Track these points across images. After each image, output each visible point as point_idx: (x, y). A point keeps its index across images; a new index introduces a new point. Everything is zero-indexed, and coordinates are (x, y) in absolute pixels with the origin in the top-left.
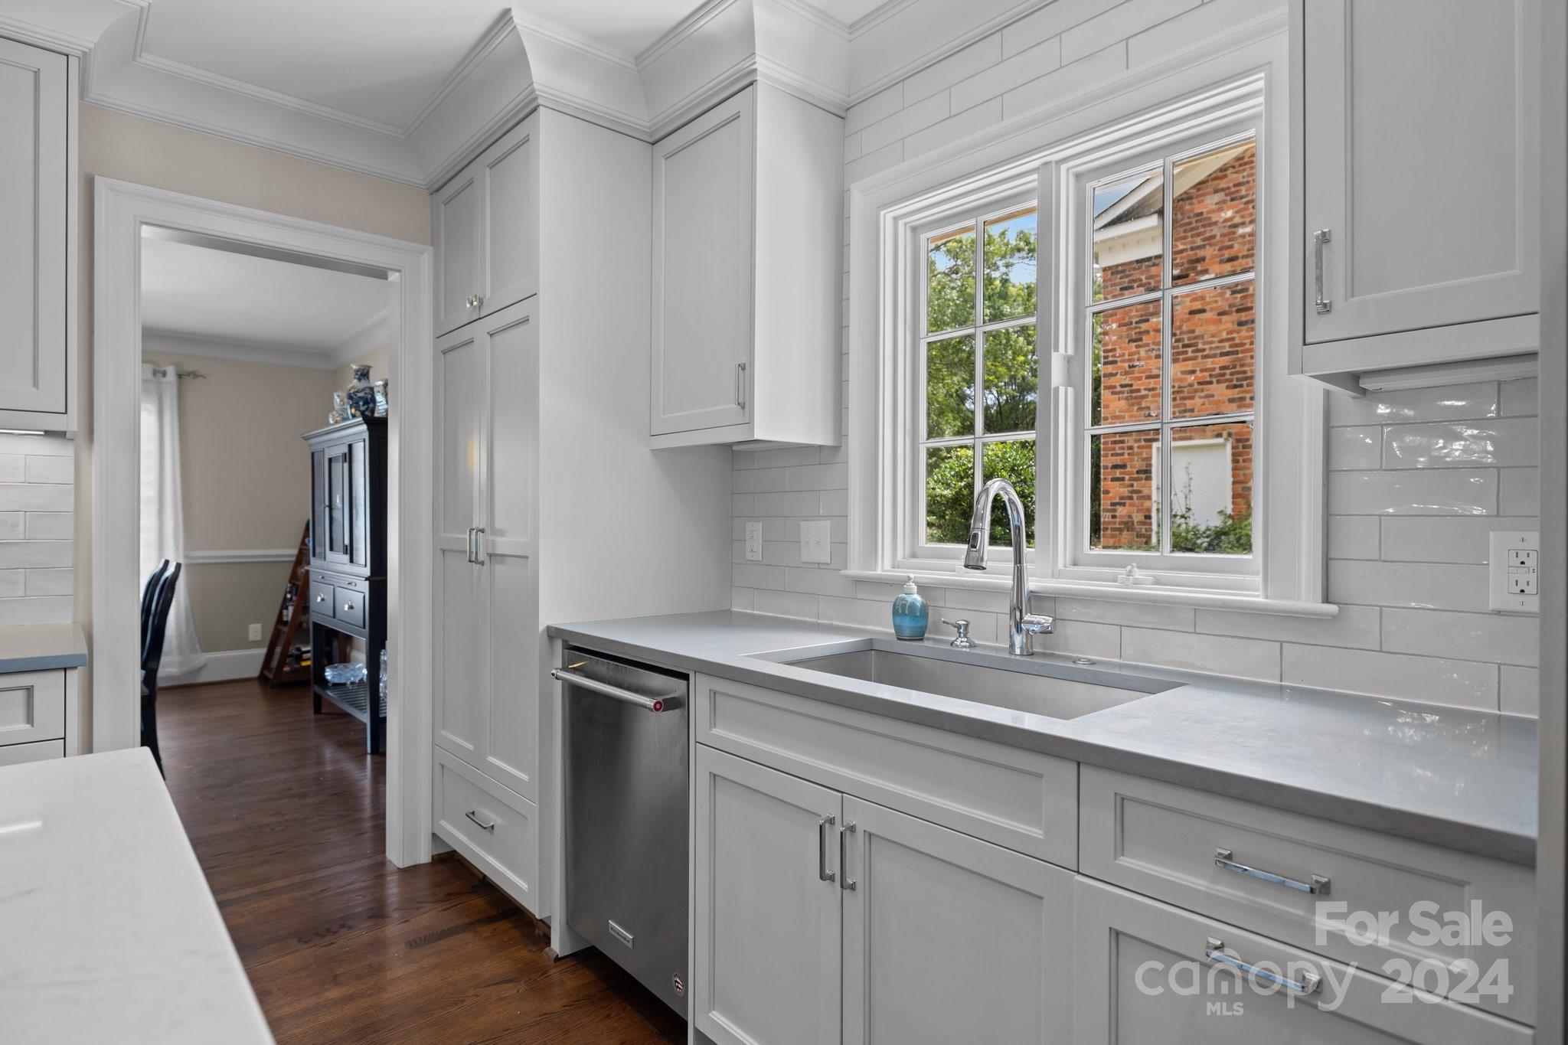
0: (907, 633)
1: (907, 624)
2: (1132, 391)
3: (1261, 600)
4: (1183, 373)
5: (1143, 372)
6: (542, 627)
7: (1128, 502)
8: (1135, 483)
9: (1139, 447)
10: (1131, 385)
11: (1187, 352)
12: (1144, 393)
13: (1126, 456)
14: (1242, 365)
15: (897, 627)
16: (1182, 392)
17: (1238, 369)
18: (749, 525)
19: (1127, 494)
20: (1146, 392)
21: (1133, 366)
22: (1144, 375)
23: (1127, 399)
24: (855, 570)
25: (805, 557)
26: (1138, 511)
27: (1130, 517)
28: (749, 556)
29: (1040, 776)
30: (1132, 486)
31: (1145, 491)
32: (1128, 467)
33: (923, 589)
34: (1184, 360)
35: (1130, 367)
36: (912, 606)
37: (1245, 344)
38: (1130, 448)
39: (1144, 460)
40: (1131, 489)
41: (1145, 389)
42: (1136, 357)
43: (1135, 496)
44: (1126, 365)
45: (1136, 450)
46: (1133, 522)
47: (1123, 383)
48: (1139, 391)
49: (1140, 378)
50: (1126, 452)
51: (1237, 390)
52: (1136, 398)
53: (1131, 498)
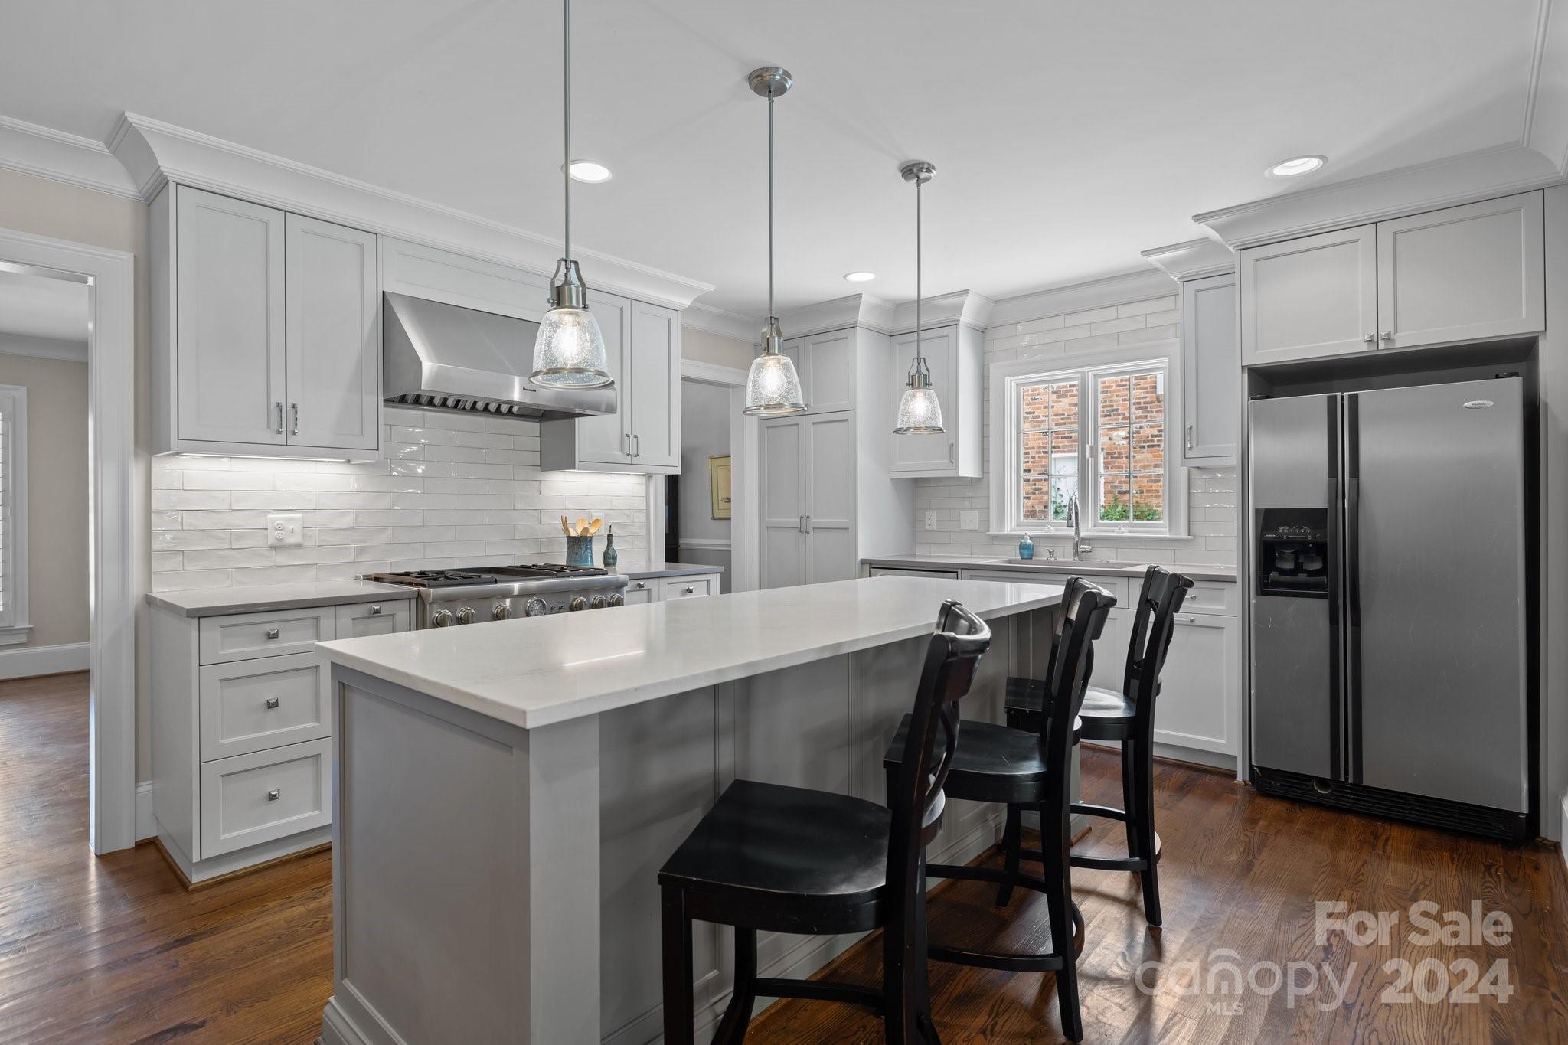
0: (1026, 556)
1: (1026, 552)
2: (1034, 417)
3: (1168, 536)
4: (1070, 405)
5: (1041, 404)
6: (859, 559)
7: (1032, 497)
8: (1037, 483)
9: (1039, 457)
10: (1033, 413)
11: (1073, 391)
12: (1042, 418)
13: (1030, 463)
14: (1111, 401)
15: (1021, 554)
16: (1070, 418)
17: (1108, 403)
18: (927, 514)
19: (1031, 491)
20: (1044, 418)
21: (1035, 399)
22: (1042, 406)
23: (1030, 422)
24: (993, 532)
25: (963, 527)
26: (1040, 503)
27: (1033, 507)
28: (928, 528)
29: (1115, 584)
30: (1035, 485)
31: (1045, 489)
32: (1032, 471)
33: (1031, 538)
34: (1071, 396)
35: (1032, 400)
36: (1029, 544)
37: (1112, 387)
38: (1033, 458)
39: (1043, 466)
40: (1034, 487)
41: (1044, 416)
42: (1037, 392)
43: (1037, 492)
44: (1030, 398)
45: (1037, 459)
46: (1036, 511)
47: (1028, 411)
48: (1039, 417)
49: (1039, 408)
50: (1031, 460)
51: (1107, 418)
52: (1037, 422)
53: (1034, 494)
